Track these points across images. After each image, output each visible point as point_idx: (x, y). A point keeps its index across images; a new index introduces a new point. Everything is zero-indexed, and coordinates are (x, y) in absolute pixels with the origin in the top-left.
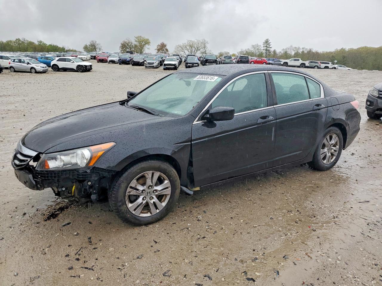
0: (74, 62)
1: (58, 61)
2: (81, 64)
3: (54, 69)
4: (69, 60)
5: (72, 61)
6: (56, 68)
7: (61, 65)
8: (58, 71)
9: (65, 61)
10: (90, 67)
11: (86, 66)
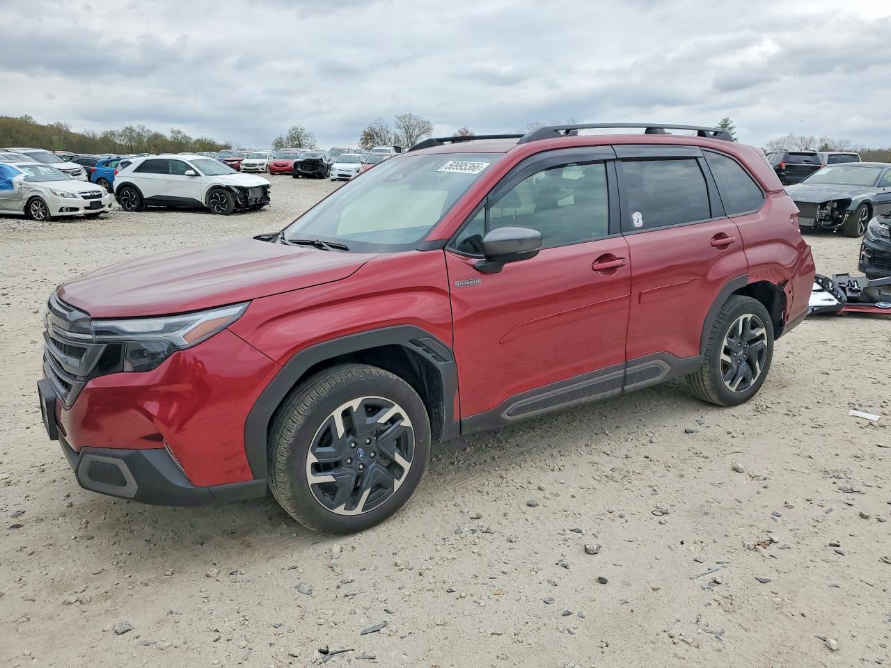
0: (197, 175)
1: (139, 169)
2: (225, 184)
3: (125, 200)
4: (180, 168)
5: (191, 172)
6: (132, 199)
7: (151, 185)
8: (139, 210)
9: (167, 172)
10: (259, 194)
11: (244, 190)
